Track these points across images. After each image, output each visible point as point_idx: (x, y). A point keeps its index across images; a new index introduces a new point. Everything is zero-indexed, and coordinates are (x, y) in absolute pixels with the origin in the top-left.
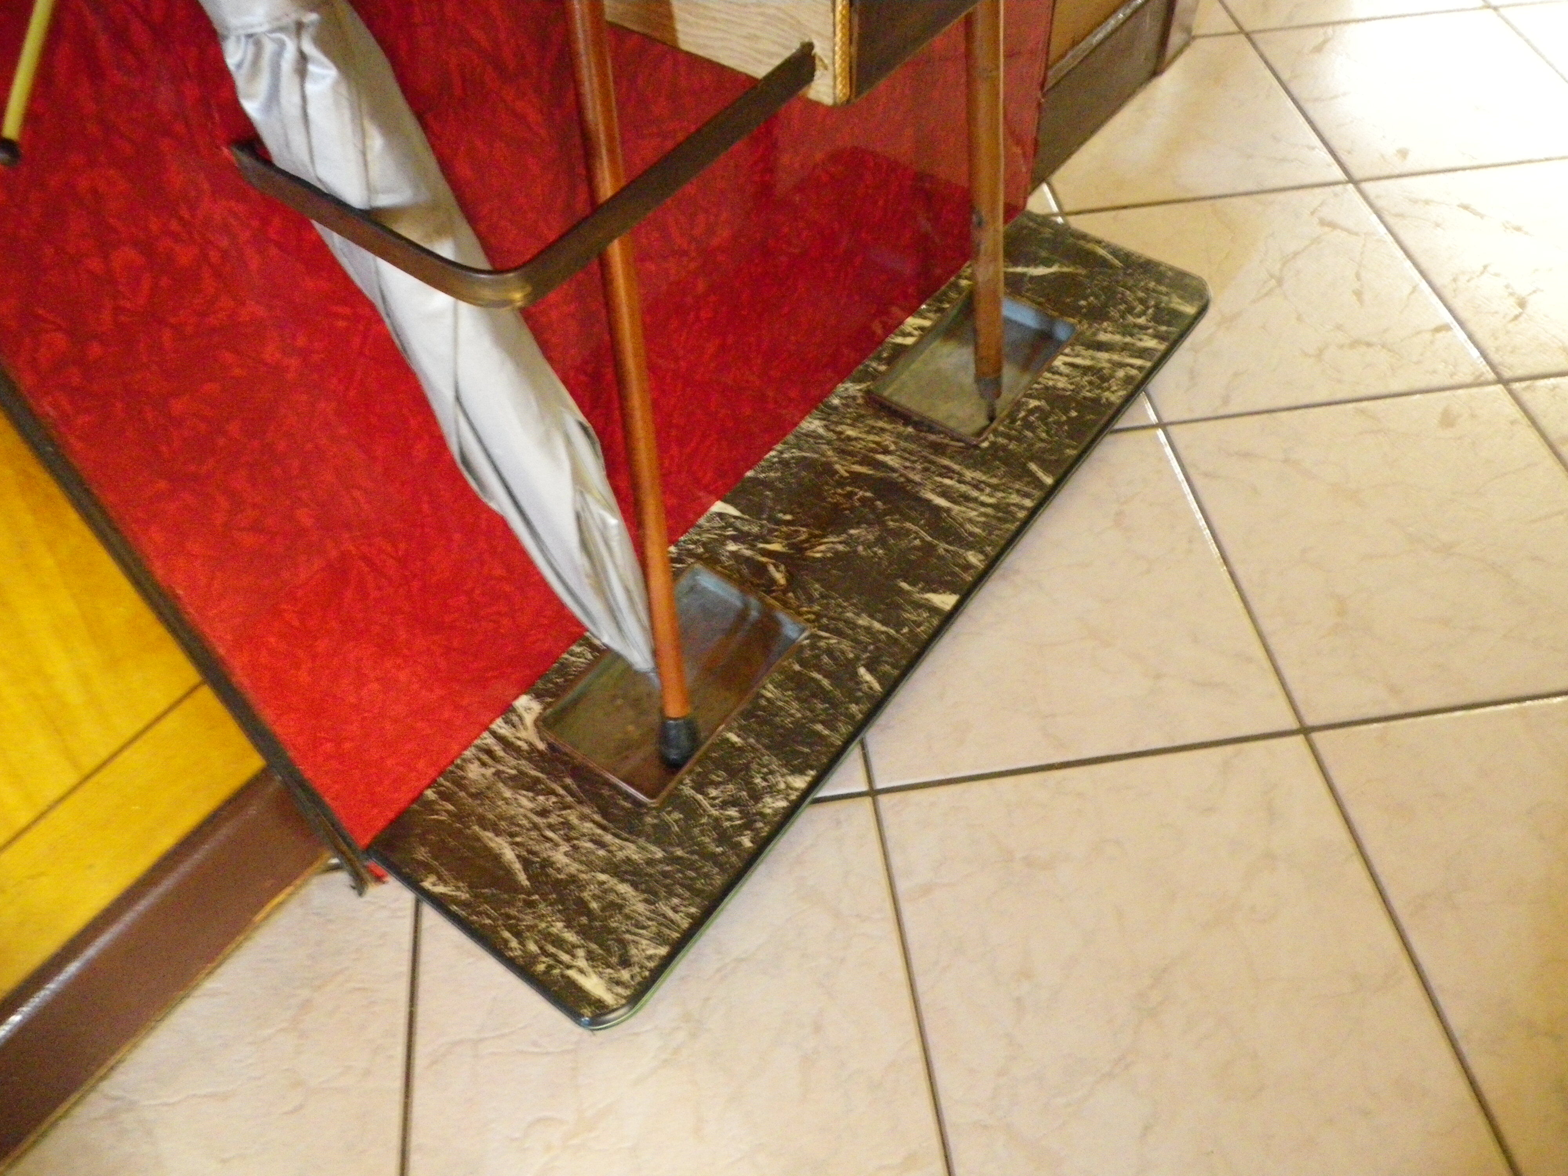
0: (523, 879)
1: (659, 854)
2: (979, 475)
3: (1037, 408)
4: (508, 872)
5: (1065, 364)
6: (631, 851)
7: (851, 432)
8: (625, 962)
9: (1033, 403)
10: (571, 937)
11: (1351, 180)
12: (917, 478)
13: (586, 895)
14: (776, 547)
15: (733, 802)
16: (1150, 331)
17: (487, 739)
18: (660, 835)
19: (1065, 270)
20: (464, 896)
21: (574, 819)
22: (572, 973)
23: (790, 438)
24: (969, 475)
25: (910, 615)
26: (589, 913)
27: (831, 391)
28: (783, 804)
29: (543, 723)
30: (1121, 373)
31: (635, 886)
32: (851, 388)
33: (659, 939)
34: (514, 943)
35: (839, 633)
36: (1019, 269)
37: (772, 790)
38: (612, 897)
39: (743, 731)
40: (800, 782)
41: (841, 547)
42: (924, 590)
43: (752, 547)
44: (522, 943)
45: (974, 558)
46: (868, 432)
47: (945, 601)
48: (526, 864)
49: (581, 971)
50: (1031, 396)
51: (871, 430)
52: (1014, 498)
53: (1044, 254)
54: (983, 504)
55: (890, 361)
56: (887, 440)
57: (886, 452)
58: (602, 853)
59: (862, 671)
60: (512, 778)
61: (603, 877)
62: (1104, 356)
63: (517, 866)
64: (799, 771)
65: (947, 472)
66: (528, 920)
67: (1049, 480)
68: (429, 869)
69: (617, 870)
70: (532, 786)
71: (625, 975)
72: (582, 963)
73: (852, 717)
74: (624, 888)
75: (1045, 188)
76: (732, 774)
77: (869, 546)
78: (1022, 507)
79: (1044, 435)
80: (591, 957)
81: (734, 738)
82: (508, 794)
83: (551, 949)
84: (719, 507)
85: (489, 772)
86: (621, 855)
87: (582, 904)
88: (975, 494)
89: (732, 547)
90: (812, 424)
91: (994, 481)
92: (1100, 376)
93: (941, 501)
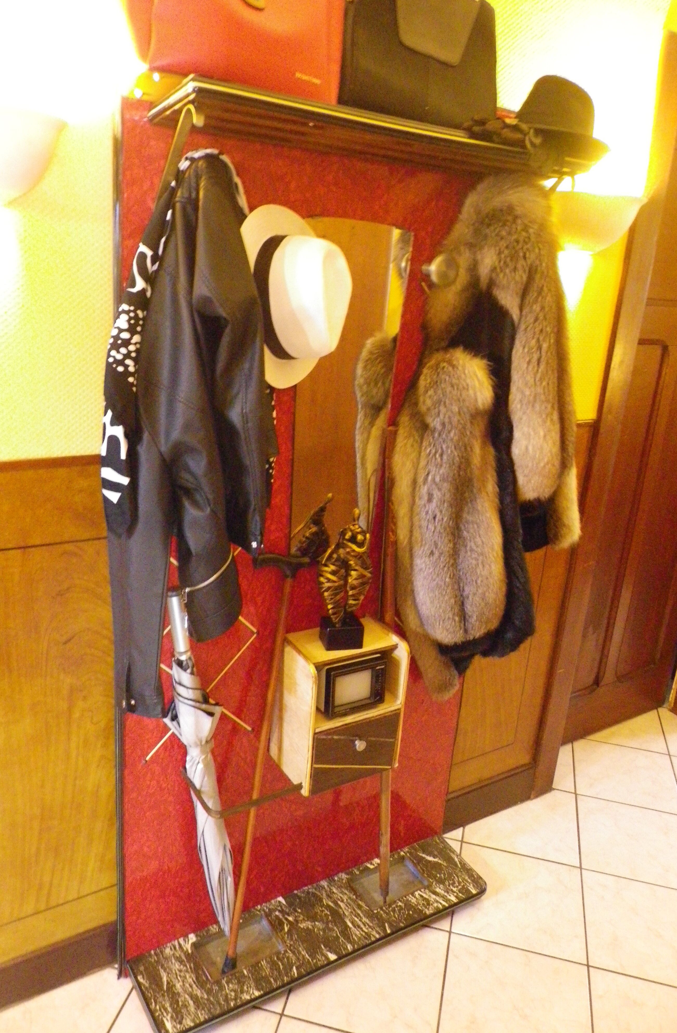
0: (165, 987)
1: (206, 996)
2: (367, 921)
3: (400, 906)
4: (162, 983)
5: (419, 894)
6: (198, 992)
7: (335, 890)
8: (180, 1023)
9: (400, 904)
10: (169, 1009)
11: (580, 867)
12: (347, 913)
13: (180, 1000)
14: (291, 919)
15: (235, 991)
16: (455, 894)
17: (176, 943)
18: (209, 992)
19: (440, 861)
20: (147, 985)
21: (188, 977)
22: (165, 1020)
23: (315, 885)
24: (364, 919)
25: (319, 957)
26: (178, 1005)
27: (336, 874)
28: (248, 997)
29: (194, 945)
30: (435, 905)
31: (194, 1003)
32: (344, 876)
33: (193, 1021)
34: (153, 1004)
35: (293, 953)
36: (424, 856)
37: (247, 992)
38: (187, 1003)
39: (249, 971)
40: (257, 994)
41: (310, 927)
42: (328, 951)
43: (283, 916)
44: (156, 1005)
45: (350, 947)
46: (341, 893)
47: (332, 957)
48: (168, 983)
49: (167, 1020)
50: (401, 901)
51: (342, 892)
52: (374, 933)
53: (436, 853)
54: (363, 931)
55: (361, 872)
56: (345, 898)
57: (342, 901)
58: (190, 989)
59: (294, 968)
60: (177, 957)
61: (187, 996)
62: (434, 896)
63: (165, 983)
64: (258, 990)
65: (358, 916)
66: (161, 999)
67: (389, 931)
68: (141, 973)
69: (191, 996)
70: (181, 962)
71: (178, 1026)
72: (169, 1018)
73: (283, 980)
74: (191, 1003)
75: (461, 829)
76: (239, 982)
77: (319, 929)
78: (375, 937)
79: (396, 916)
80: (172, 1017)
81: (245, 972)
82: (173, 961)
83: (162, 1010)
84: (280, 899)
85: (172, 953)
86: (195, 992)
87: (178, 1001)
88: (362, 926)
89: (277, 913)
90: (324, 883)
91: (371, 924)
92: (428, 903)
93: (350, 925)
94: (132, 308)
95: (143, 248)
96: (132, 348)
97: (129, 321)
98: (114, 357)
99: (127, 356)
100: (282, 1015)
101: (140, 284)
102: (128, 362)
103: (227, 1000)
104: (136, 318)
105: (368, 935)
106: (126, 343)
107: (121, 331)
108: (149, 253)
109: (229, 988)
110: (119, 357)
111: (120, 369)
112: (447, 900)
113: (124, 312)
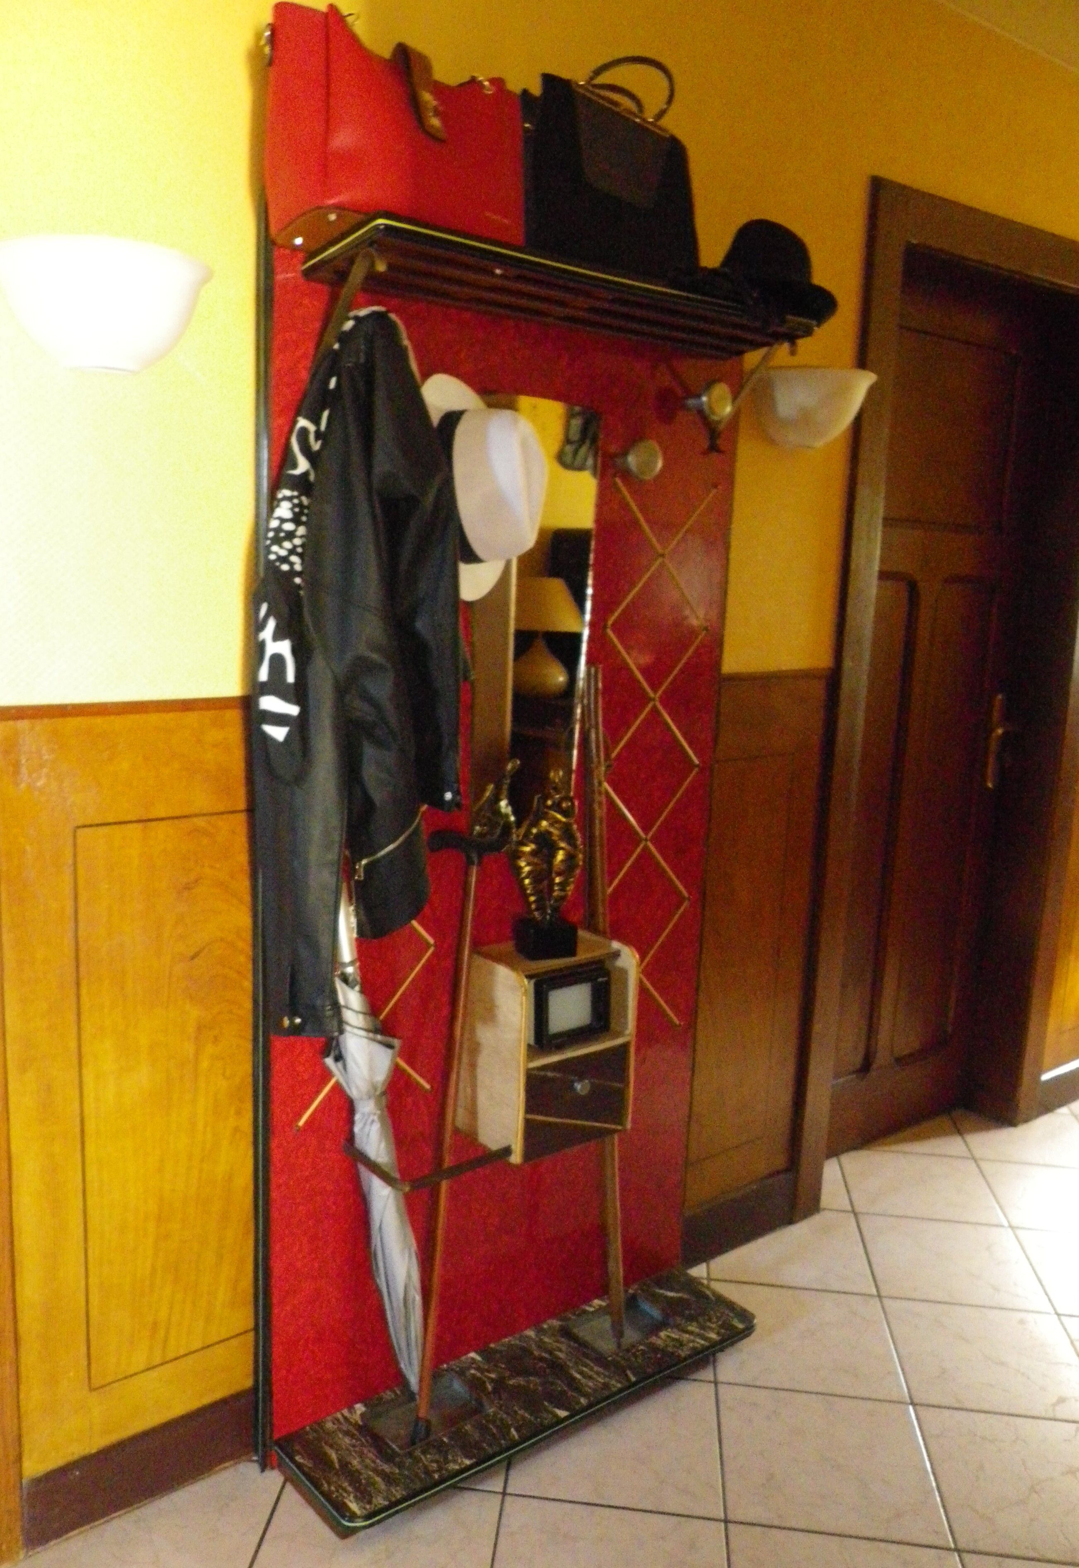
0: (337, 1466)
1: (397, 1471)
2: (601, 1370)
3: (642, 1350)
4: (332, 1462)
6: (386, 1468)
7: (546, 1340)
8: (370, 1502)
9: (641, 1347)
10: (350, 1489)
11: (879, 1296)
12: (571, 1365)
13: (361, 1477)
14: (493, 1376)
15: (437, 1462)
16: (715, 1331)
17: (339, 1415)
18: (400, 1466)
19: (685, 1296)
20: (310, 1465)
21: (365, 1452)
22: (347, 1501)
23: (517, 1336)
26: (361, 1484)
27: (544, 1321)
28: (457, 1467)
29: (364, 1416)
30: (691, 1345)
32: (555, 1323)
33: (387, 1499)
34: (326, 1485)
35: (508, 1414)
36: (661, 1291)
37: (455, 1462)
38: (372, 1480)
39: (450, 1438)
40: (468, 1462)
41: (522, 1383)
42: (555, 1407)
43: (482, 1373)
45: (583, 1401)
46: (555, 1342)
47: (563, 1414)
48: (340, 1461)
49: (351, 1501)
50: (641, 1345)
51: (557, 1341)
52: (613, 1382)
53: (678, 1287)
54: (596, 1381)
56: (564, 1347)
57: (560, 1350)
58: (373, 1465)
59: (513, 1430)
60: (344, 1431)
61: (371, 1473)
62: (686, 1336)
65: (586, 1366)
66: (335, 1479)
67: (633, 1379)
68: (299, 1453)
69: (377, 1472)
70: (352, 1436)
71: (368, 1507)
72: (351, 1497)
73: (501, 1445)
74: (378, 1479)
75: (704, 1265)
76: (440, 1452)
77: (535, 1385)
78: (615, 1387)
79: (640, 1361)
80: (356, 1497)
81: (445, 1439)
82: (341, 1436)
83: (340, 1491)
84: (472, 1355)
85: (336, 1427)
86: (380, 1468)
88: (595, 1376)
89: (473, 1371)
90: (530, 1333)
91: (607, 1373)
92: (680, 1344)
94: (296, 493)
95: (302, 422)
96: (297, 541)
97: (292, 509)
98: (276, 553)
99: (292, 552)
100: (504, 1494)
101: (303, 465)
102: (294, 559)
103: (428, 1473)
104: (300, 505)
105: (606, 1386)
106: (290, 535)
107: (283, 521)
108: (312, 428)
109: (428, 1459)
110: (283, 553)
111: (285, 567)
112: (706, 1339)
113: (285, 498)
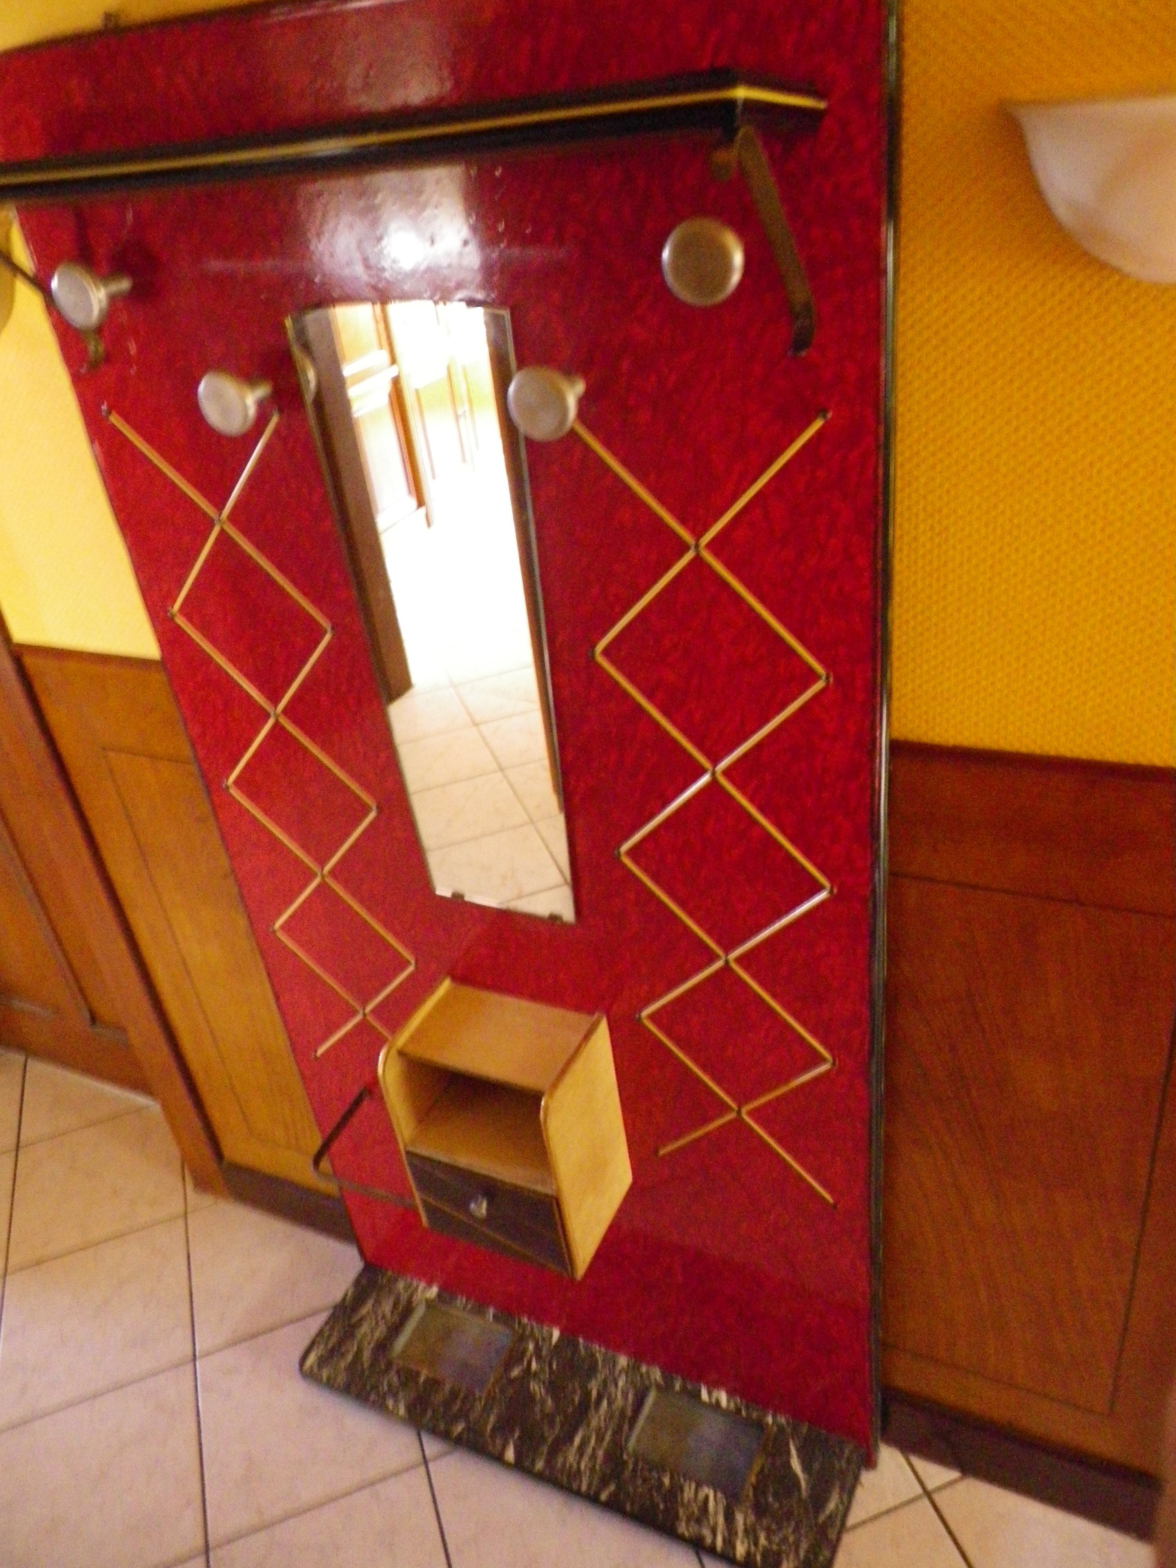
0: (354, 1320)
2: (601, 1458)
3: (663, 1482)
4: (357, 1313)
6: (367, 1354)
9: (666, 1480)
10: (330, 1345)
12: (593, 1423)
13: (347, 1344)
16: (753, 1548)
18: (374, 1364)
21: (381, 1328)
22: (316, 1351)
23: (611, 1353)
24: (600, 1453)
26: (340, 1349)
27: (651, 1364)
32: (657, 1375)
34: (327, 1329)
35: (484, 1409)
36: (793, 1452)
37: (397, 1401)
40: (402, 1412)
41: (538, 1396)
42: (515, 1442)
43: (532, 1355)
46: (623, 1392)
47: (510, 1455)
48: (361, 1319)
49: (317, 1354)
50: (672, 1478)
51: (625, 1392)
52: (586, 1481)
53: (816, 1466)
54: (579, 1463)
55: (684, 1392)
56: (619, 1403)
57: (610, 1404)
58: (366, 1344)
59: (463, 1425)
60: (398, 1300)
61: (355, 1348)
62: (721, 1520)
63: (359, 1316)
64: (408, 1410)
66: (338, 1328)
67: (603, 1498)
68: (359, 1288)
71: (315, 1369)
72: (320, 1353)
74: (351, 1357)
77: (542, 1410)
80: (322, 1355)
84: (556, 1333)
85: (400, 1290)
87: (344, 1344)
88: (586, 1458)
89: (531, 1345)
90: (623, 1361)
91: (597, 1467)
92: (700, 1518)
93: (577, 1441)
105: (576, 1475)
